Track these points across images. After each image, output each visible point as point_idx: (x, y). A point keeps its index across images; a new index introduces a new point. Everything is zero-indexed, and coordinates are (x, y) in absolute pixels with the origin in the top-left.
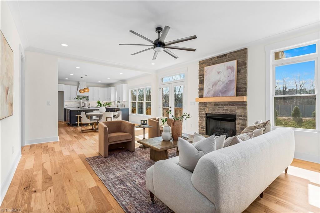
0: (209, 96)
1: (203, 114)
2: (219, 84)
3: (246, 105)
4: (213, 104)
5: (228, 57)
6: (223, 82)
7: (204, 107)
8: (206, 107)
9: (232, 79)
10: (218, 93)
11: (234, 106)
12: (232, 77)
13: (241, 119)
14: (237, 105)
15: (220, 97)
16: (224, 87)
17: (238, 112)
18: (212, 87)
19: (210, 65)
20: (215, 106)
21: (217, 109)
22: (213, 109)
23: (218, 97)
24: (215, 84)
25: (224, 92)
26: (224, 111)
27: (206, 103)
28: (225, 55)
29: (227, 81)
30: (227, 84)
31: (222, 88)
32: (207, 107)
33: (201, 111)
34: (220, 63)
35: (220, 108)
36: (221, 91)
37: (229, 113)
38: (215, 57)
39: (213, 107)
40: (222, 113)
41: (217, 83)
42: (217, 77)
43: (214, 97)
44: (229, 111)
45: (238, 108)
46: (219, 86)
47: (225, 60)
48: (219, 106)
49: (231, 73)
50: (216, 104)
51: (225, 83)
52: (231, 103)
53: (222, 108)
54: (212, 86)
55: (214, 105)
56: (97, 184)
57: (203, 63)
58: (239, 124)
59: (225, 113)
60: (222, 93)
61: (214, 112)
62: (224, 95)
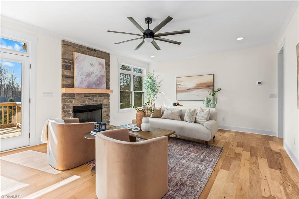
0: (82, 87)
1: (70, 108)
2: (93, 76)
3: (109, 96)
4: (83, 95)
5: (98, 54)
6: (96, 75)
7: (70, 99)
8: (73, 99)
9: (103, 74)
10: (92, 85)
11: (102, 97)
12: (103, 73)
13: (106, 107)
14: (104, 96)
15: (94, 88)
16: (98, 80)
17: (104, 102)
18: (86, 78)
19: (79, 52)
20: (85, 98)
21: (87, 101)
22: (83, 101)
23: (92, 88)
24: (89, 75)
25: (97, 84)
26: (94, 102)
27: (74, 94)
28: (95, 50)
29: (99, 75)
30: (99, 77)
31: (96, 81)
32: (75, 98)
33: (67, 104)
34: (90, 55)
35: (90, 99)
36: (95, 83)
37: (99, 103)
38: (85, 47)
39: (83, 98)
40: (92, 104)
41: (91, 74)
42: (91, 69)
43: (88, 88)
44: (98, 101)
45: (105, 99)
46: (93, 78)
47: (95, 55)
48: (89, 98)
49: (102, 69)
50: (86, 95)
51: (98, 76)
52: (100, 95)
53: (92, 99)
54: (85, 76)
55: (85, 96)
56: (220, 170)
57: (70, 46)
58: (105, 112)
59: (95, 104)
60: (96, 85)
61: (84, 104)
62: (98, 88)
